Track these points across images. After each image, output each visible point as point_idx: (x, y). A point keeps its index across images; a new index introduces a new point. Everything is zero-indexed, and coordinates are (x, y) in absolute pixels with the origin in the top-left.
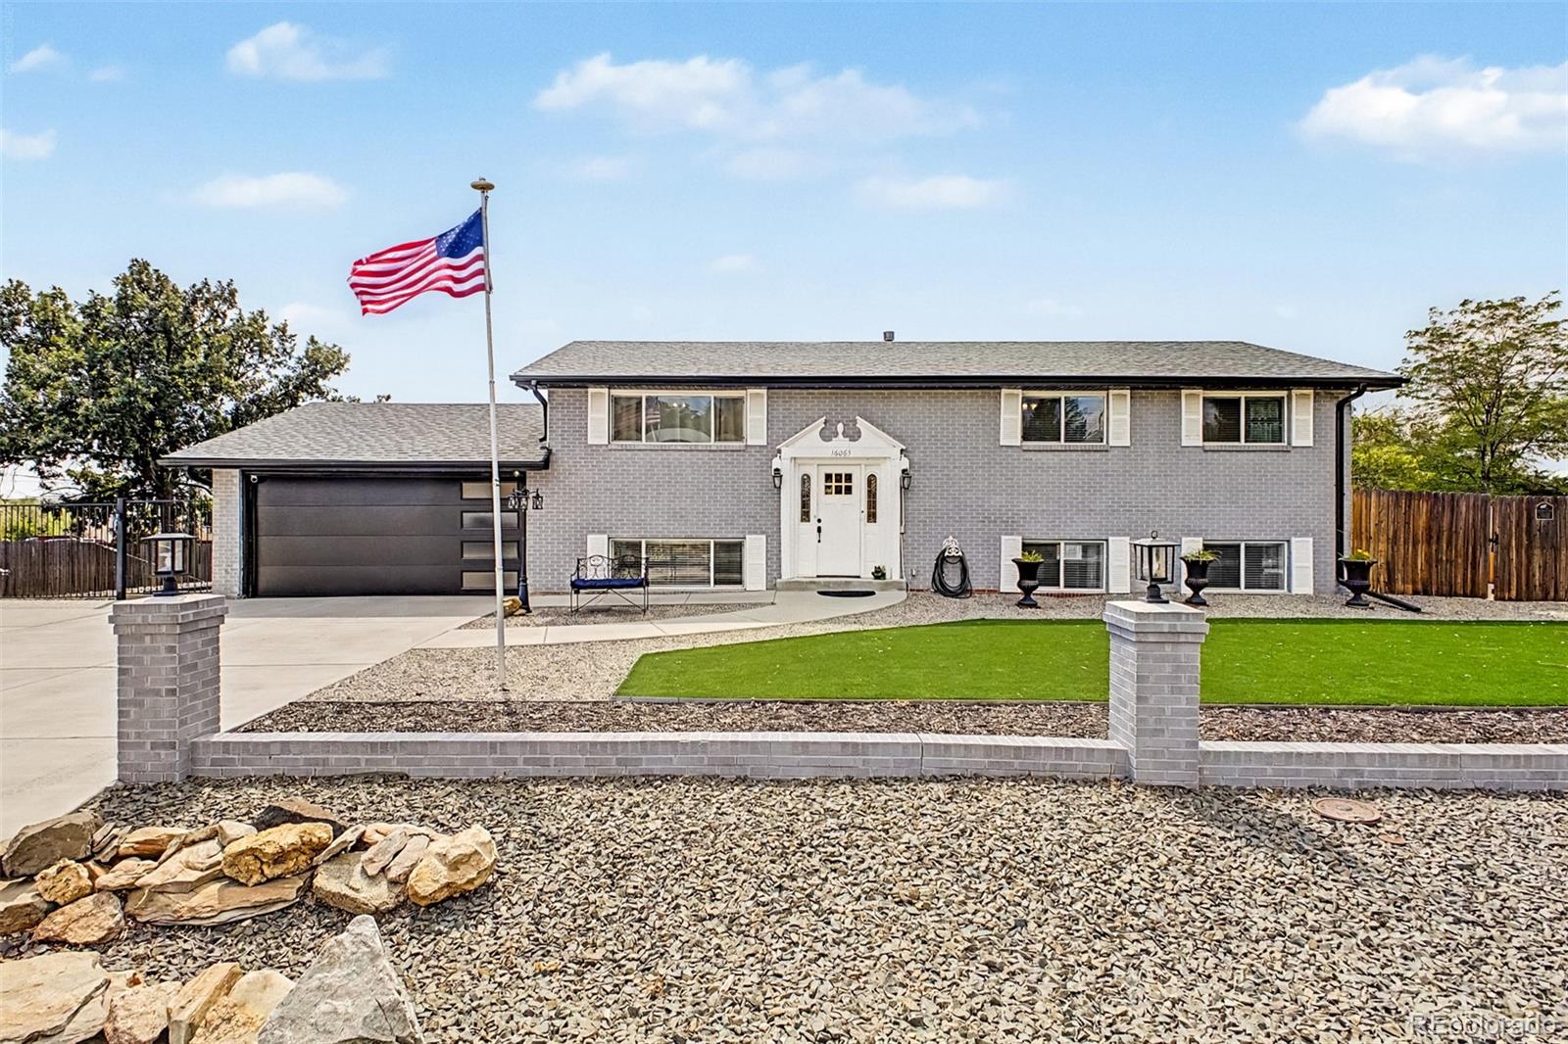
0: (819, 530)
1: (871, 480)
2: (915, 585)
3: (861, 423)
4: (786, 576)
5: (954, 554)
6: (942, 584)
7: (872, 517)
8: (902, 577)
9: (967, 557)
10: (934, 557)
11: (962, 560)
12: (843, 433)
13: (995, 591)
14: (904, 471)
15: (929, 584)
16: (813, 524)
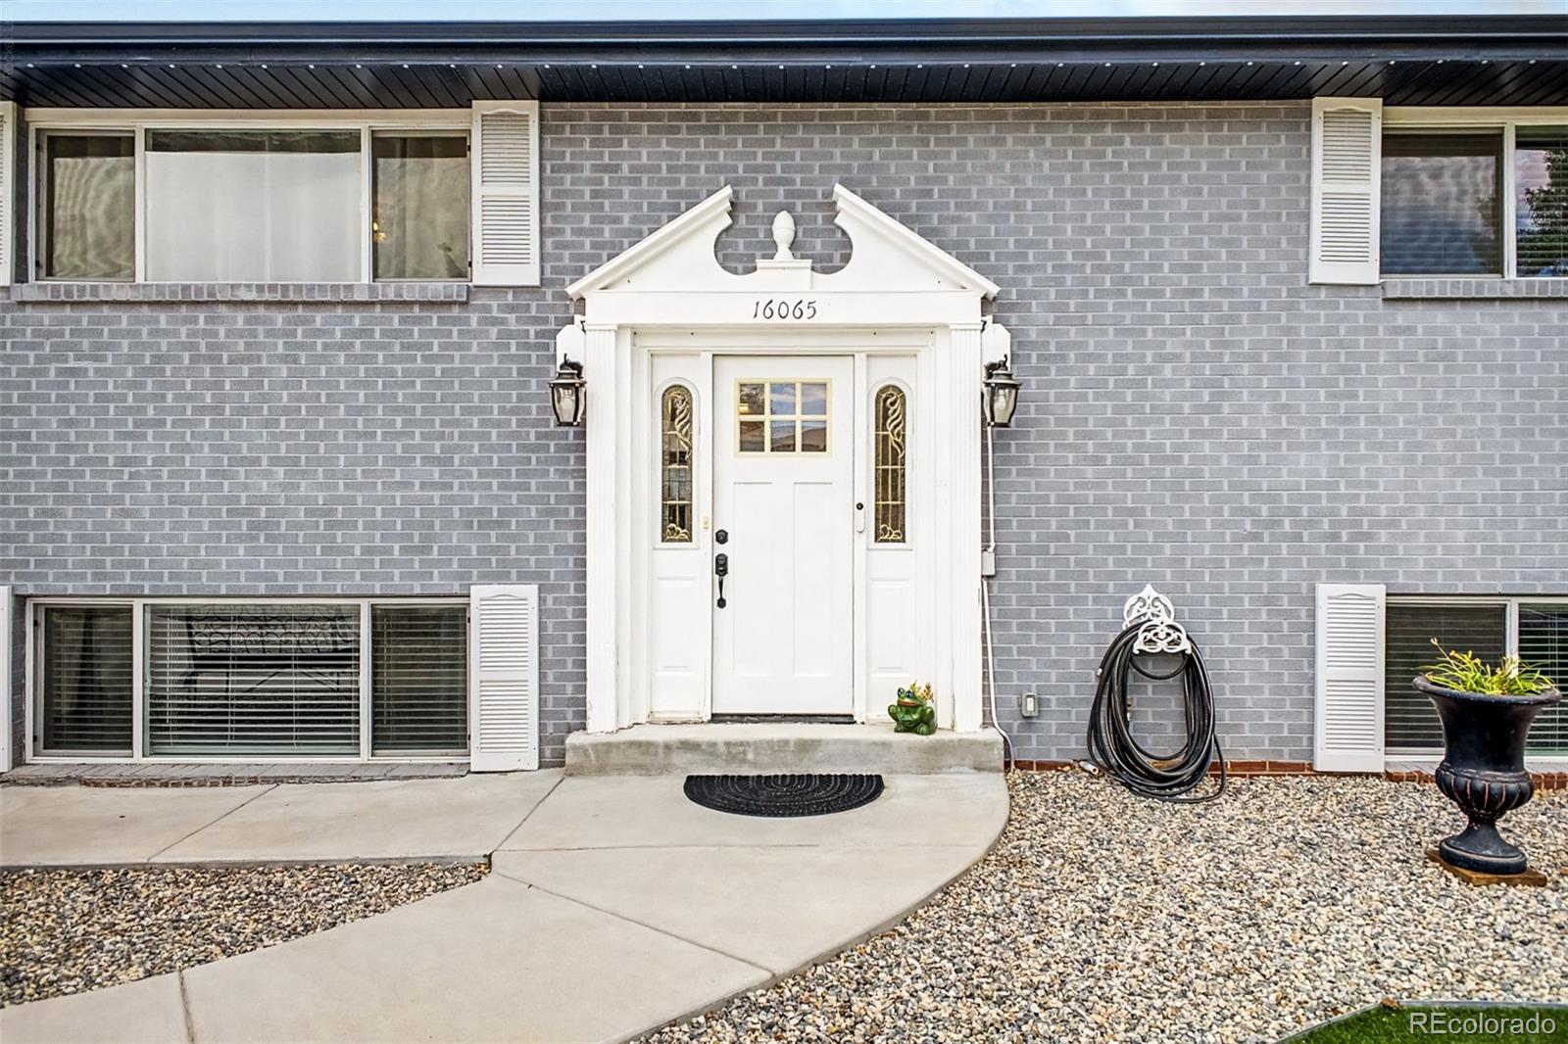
0: (721, 566)
1: (889, 405)
2: (1031, 751)
3: (854, 212)
4: (602, 722)
5: (1162, 645)
6: (1123, 748)
7: (890, 521)
8: (986, 723)
9: (1206, 656)
10: (1095, 656)
11: (1190, 666)
12: (793, 246)
13: (1295, 769)
14: (991, 369)
15: (1076, 743)
16: (701, 549)
